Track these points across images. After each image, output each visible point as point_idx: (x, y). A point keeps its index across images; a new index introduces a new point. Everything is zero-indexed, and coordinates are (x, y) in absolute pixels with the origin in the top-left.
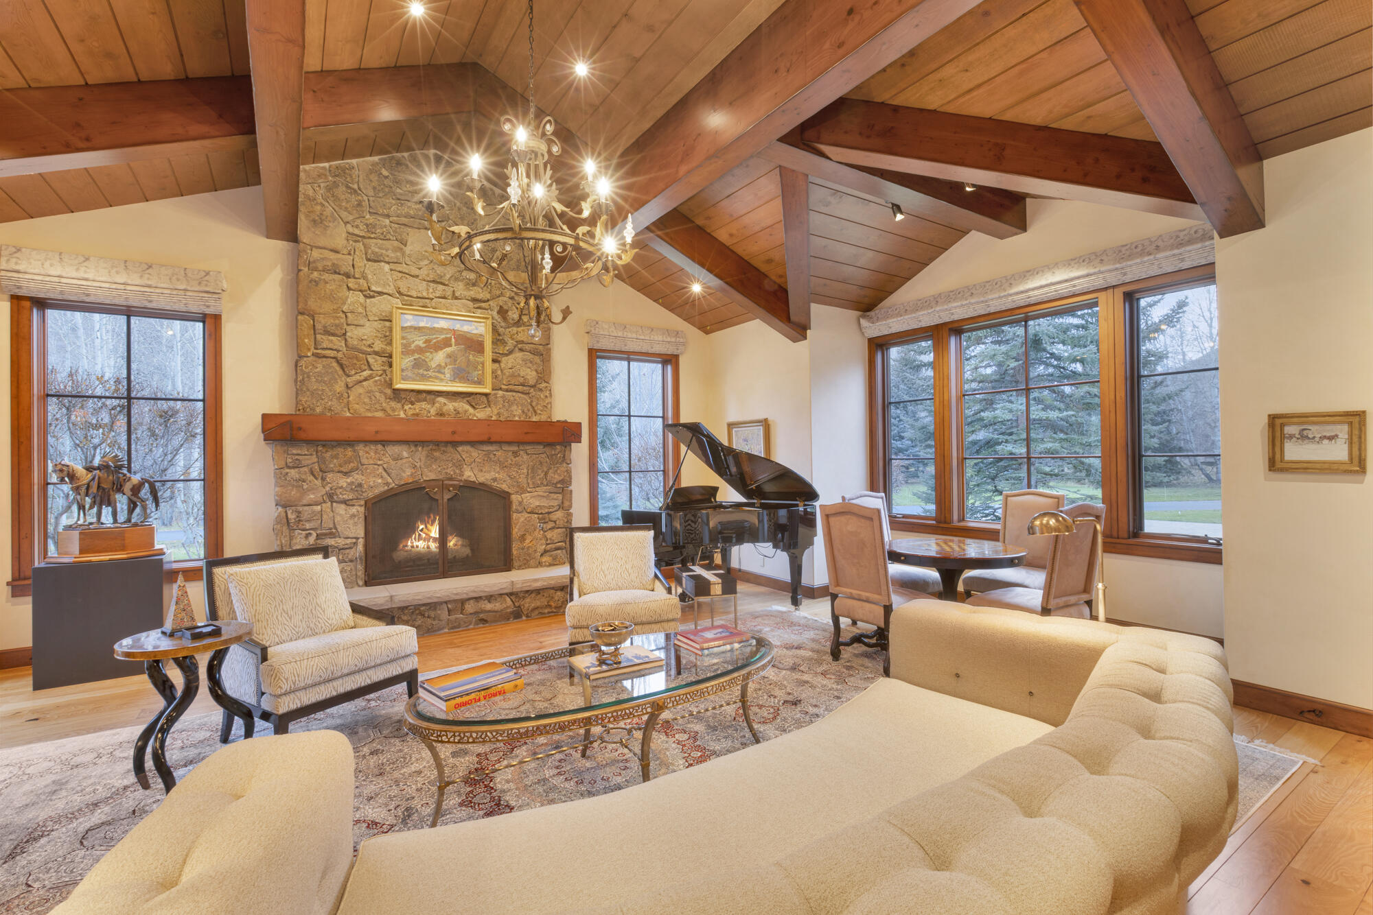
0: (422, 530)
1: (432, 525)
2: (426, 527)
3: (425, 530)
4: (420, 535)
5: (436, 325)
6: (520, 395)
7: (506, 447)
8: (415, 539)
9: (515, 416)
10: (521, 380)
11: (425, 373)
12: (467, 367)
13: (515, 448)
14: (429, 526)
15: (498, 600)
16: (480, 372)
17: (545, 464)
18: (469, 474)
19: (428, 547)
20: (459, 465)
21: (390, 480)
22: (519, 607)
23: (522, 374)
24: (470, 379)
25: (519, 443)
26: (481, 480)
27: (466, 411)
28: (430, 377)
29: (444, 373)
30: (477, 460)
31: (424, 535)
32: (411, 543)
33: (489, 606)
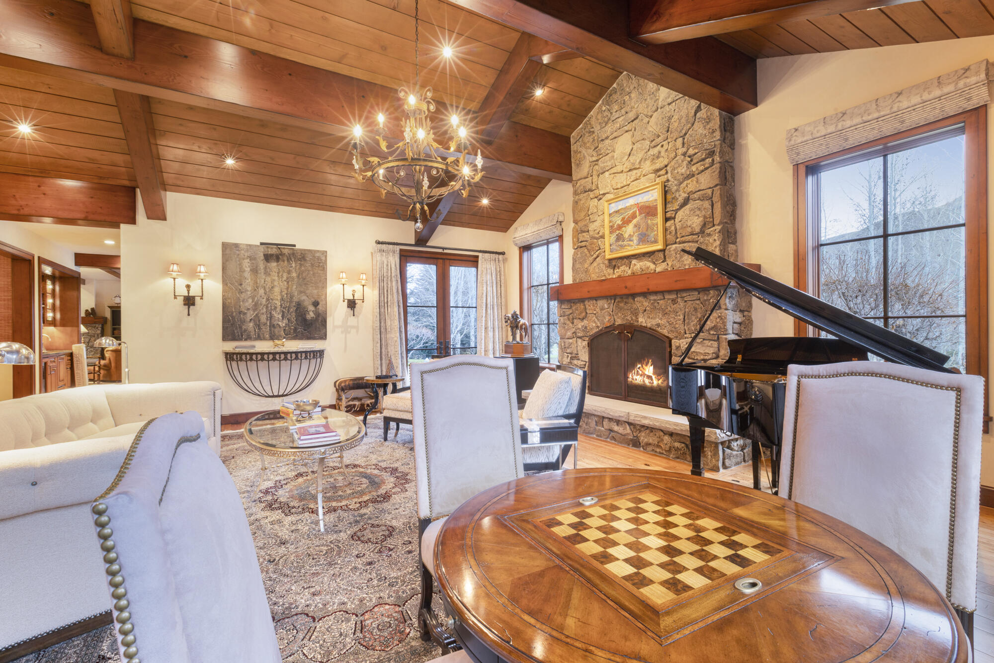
0: (639, 368)
1: (646, 365)
2: (642, 366)
3: (641, 368)
4: (638, 371)
5: (628, 205)
6: (690, 244)
7: (667, 296)
8: (634, 373)
9: (685, 265)
10: (689, 230)
11: (622, 243)
12: (647, 230)
13: (673, 296)
14: (644, 366)
15: (623, 425)
16: (656, 232)
17: (699, 310)
18: (642, 321)
19: (644, 381)
20: (635, 313)
21: (599, 325)
22: (637, 436)
23: (689, 223)
24: (649, 240)
25: (677, 291)
26: (649, 325)
27: (648, 268)
28: (625, 246)
29: (632, 241)
30: (648, 308)
31: (640, 372)
32: (632, 376)
33: (616, 428)
